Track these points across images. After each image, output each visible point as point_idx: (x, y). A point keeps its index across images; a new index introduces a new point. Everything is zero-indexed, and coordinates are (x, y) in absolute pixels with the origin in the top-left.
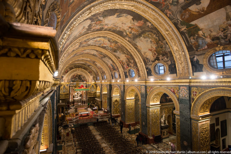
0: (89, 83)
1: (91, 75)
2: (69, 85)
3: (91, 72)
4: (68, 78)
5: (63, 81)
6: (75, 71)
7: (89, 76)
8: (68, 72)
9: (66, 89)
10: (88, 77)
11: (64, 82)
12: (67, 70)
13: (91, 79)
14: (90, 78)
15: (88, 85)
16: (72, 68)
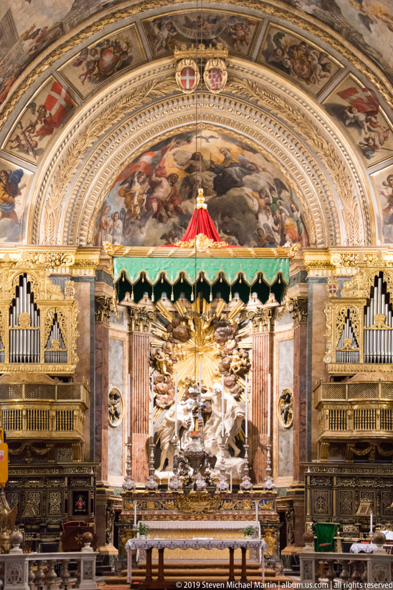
0: (335, 258)
1: (366, 150)
2: (86, 287)
3: (372, 108)
4: (70, 192)
5: (15, 238)
6: (156, 101)
7: (334, 159)
8: (67, 111)
9: (46, 314)
10: (328, 175)
11: (34, 240)
12: (56, 88)
13: (367, 211)
14: (347, 195)
15: (317, 288)
16: (123, 64)
